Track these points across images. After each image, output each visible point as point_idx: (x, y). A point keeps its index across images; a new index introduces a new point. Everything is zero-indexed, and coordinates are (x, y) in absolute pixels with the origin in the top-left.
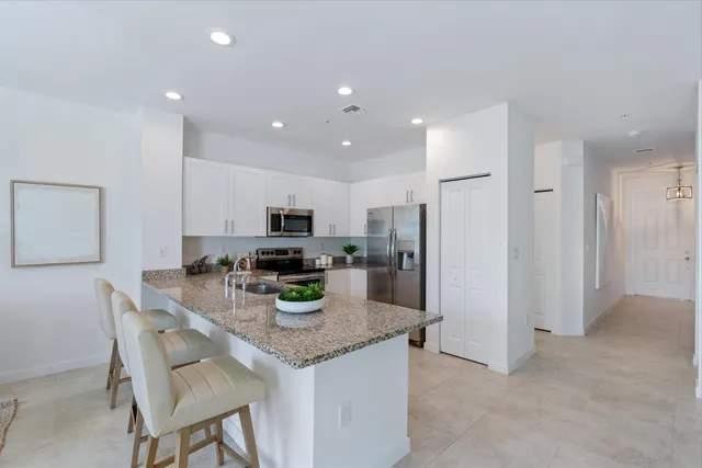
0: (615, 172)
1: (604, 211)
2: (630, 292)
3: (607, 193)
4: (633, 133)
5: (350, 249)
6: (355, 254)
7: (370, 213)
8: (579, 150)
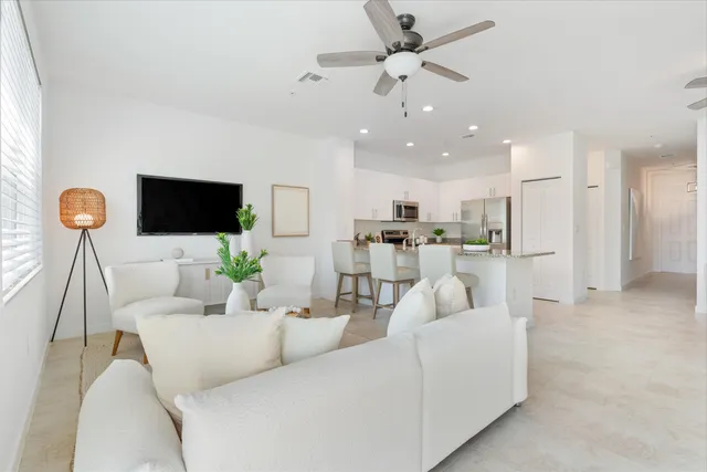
0: (645, 171)
1: (635, 201)
2: (657, 269)
3: (638, 187)
4: (658, 146)
5: (439, 232)
6: (443, 236)
7: (463, 203)
8: (618, 157)
